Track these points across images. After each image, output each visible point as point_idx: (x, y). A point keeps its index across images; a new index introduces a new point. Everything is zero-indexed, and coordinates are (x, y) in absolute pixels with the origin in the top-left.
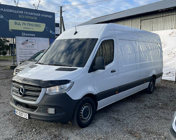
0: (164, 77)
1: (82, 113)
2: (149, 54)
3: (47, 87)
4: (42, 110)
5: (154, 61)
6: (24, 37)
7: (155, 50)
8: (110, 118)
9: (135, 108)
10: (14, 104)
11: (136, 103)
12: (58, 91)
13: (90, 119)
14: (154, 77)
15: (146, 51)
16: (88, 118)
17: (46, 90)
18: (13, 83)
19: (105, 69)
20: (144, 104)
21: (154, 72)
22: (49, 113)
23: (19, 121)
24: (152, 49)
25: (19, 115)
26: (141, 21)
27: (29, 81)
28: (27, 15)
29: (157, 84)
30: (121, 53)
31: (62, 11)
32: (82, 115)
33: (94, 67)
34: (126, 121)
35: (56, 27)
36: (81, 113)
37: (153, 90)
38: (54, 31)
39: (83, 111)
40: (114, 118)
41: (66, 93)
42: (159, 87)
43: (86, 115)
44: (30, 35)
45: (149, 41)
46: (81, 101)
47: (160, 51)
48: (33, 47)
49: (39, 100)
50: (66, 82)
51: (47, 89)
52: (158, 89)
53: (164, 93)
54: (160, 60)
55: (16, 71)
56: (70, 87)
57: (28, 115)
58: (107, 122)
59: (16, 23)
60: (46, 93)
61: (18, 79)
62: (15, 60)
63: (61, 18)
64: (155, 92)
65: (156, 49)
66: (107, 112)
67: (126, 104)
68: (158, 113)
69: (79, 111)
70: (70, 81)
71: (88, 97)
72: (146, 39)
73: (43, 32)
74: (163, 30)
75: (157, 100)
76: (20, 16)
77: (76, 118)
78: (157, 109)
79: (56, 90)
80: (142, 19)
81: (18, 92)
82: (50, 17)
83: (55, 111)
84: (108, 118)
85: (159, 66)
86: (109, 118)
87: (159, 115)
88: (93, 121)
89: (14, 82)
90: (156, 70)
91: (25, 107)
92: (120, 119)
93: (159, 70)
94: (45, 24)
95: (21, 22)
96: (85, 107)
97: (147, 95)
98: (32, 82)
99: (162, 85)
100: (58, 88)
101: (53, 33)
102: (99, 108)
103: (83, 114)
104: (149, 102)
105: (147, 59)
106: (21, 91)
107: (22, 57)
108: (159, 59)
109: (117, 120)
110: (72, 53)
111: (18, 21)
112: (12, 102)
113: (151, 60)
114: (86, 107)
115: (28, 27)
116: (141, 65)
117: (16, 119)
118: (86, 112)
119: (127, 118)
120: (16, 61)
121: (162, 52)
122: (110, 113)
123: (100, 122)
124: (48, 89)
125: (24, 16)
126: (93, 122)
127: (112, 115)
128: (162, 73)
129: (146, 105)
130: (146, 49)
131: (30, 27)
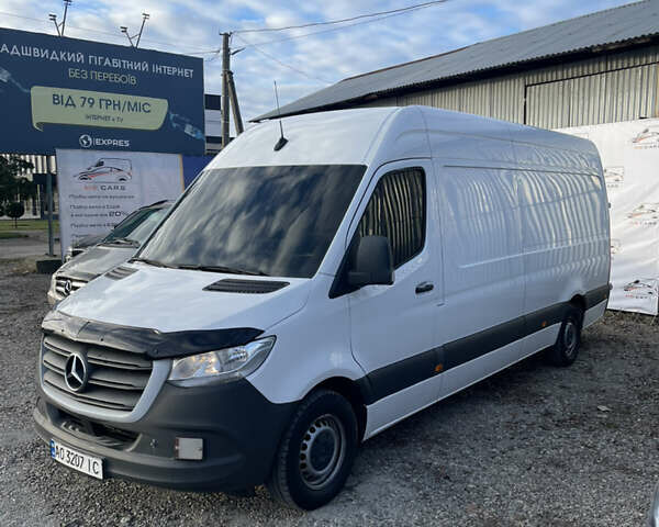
0: (616, 301)
1: (307, 452)
2: (557, 215)
3: (173, 358)
4: (155, 445)
5: (576, 244)
6: (89, 153)
7: (581, 197)
8: (414, 467)
9: (508, 425)
10: (49, 420)
11: (509, 406)
12: (214, 370)
13: (338, 474)
14: (579, 304)
15: (547, 202)
16: (331, 470)
17: (171, 368)
18: (46, 340)
19: (391, 283)
20: (542, 410)
21: (578, 287)
22: (182, 455)
23: (69, 483)
24: (570, 194)
25: (69, 465)
26: (526, 87)
27: (105, 333)
28: (98, 68)
29: (591, 329)
30: (452, 214)
31: (232, 51)
32: (307, 461)
33: (351, 273)
34: (477, 478)
35: (207, 112)
36: (302, 452)
37: (576, 353)
38: (200, 125)
39: (309, 444)
40: (428, 466)
41: (244, 379)
42: (599, 340)
43: (322, 459)
44: (109, 142)
45: (557, 166)
46: (304, 407)
47: (598, 203)
48: (123, 188)
49: (142, 405)
50: (246, 335)
51: (172, 364)
52: (595, 347)
53: (615, 363)
54: (601, 239)
55: (58, 285)
56: (262, 356)
57: (100, 462)
58: (404, 483)
59: (56, 100)
60: (171, 379)
61: (64, 323)
62: (55, 237)
63: (228, 76)
64: (584, 361)
65: (583, 193)
66: (403, 443)
67: (474, 410)
68: (594, 447)
69: (297, 445)
70: (262, 332)
71: (329, 392)
72: (546, 160)
73: (160, 129)
74: (610, 121)
75: (592, 391)
76: (73, 74)
77: (283, 474)
78: (591, 430)
79: (207, 367)
80: (531, 79)
81: (65, 374)
82: (186, 73)
83: (205, 450)
84: (404, 469)
85: (596, 261)
86: (410, 467)
87: (598, 453)
88: (351, 481)
89: (49, 333)
90: (586, 276)
91: (90, 433)
92: (450, 471)
93: (596, 274)
94: (166, 101)
95: (77, 94)
96: (318, 430)
97: (553, 373)
98: (117, 336)
99: (609, 330)
100: (214, 360)
101: (198, 135)
102: (372, 430)
103: (312, 456)
104: (560, 399)
105: (551, 237)
106: (74, 373)
107: (81, 226)
108: (595, 233)
109: (442, 476)
110: (272, 213)
111: (65, 92)
112: (43, 413)
113: (567, 240)
114: (323, 428)
115: (103, 114)
116: (527, 260)
117: (56, 477)
118: (323, 449)
119: (479, 465)
120: (58, 240)
121: (606, 205)
122: (413, 445)
123: (377, 484)
124: (175, 363)
125: (89, 74)
126: (347, 485)
127: (418, 454)
128: (609, 287)
129: (547, 414)
130: (548, 196)
131: (111, 112)
